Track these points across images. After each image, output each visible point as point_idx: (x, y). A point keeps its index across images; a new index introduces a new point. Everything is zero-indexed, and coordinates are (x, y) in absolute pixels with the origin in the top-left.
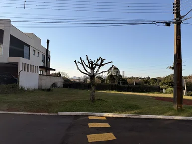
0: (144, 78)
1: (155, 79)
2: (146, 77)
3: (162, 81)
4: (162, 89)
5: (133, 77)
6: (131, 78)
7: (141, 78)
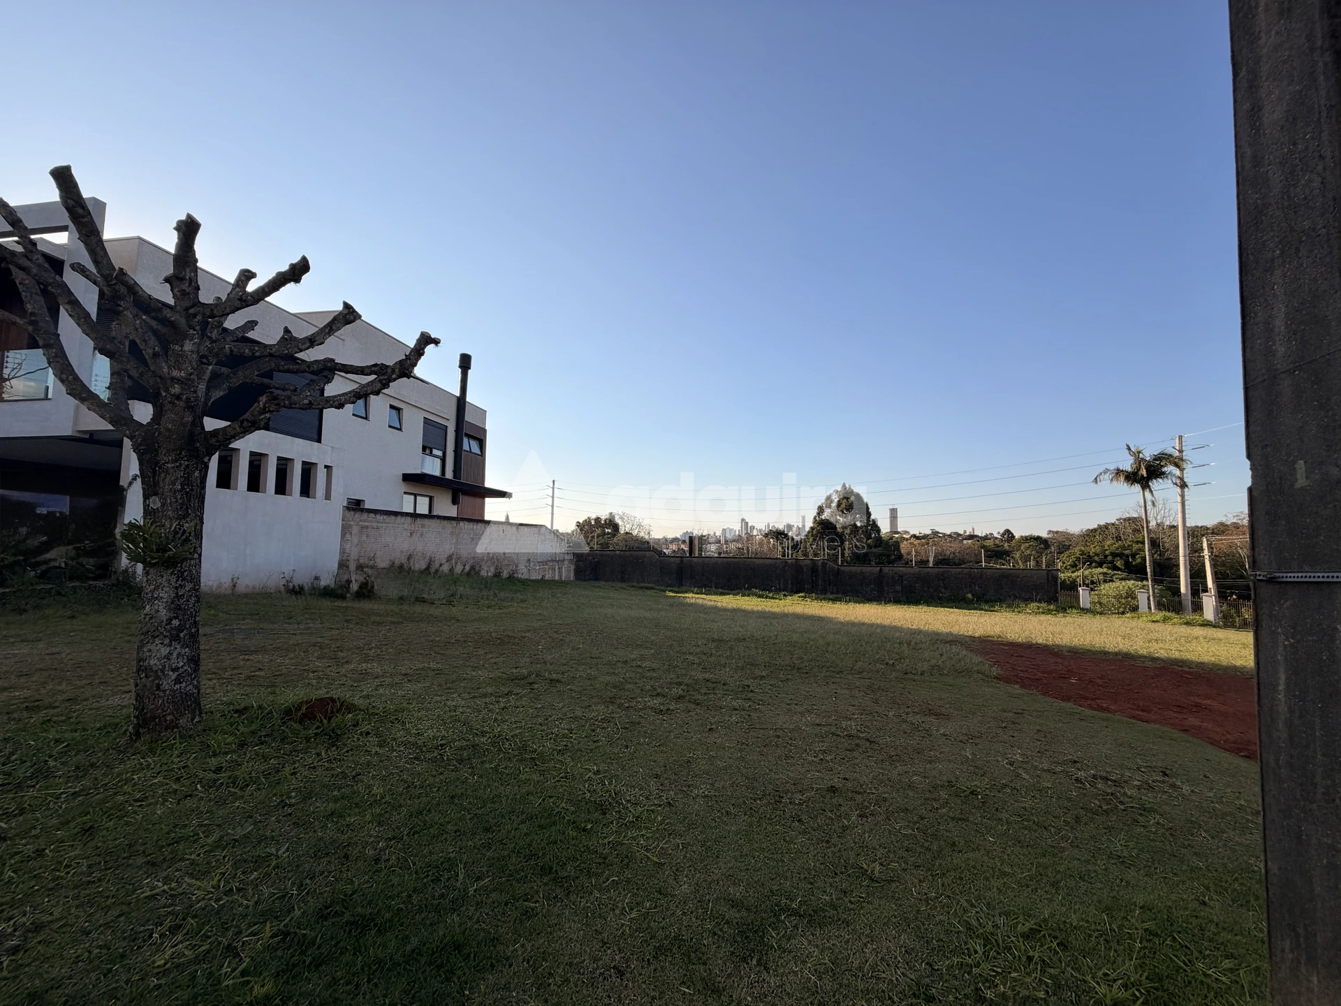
0: (986, 538)
1: (1038, 539)
2: (996, 530)
3: (1077, 551)
4: (1072, 587)
5: (935, 533)
6: (925, 537)
7: (972, 537)
